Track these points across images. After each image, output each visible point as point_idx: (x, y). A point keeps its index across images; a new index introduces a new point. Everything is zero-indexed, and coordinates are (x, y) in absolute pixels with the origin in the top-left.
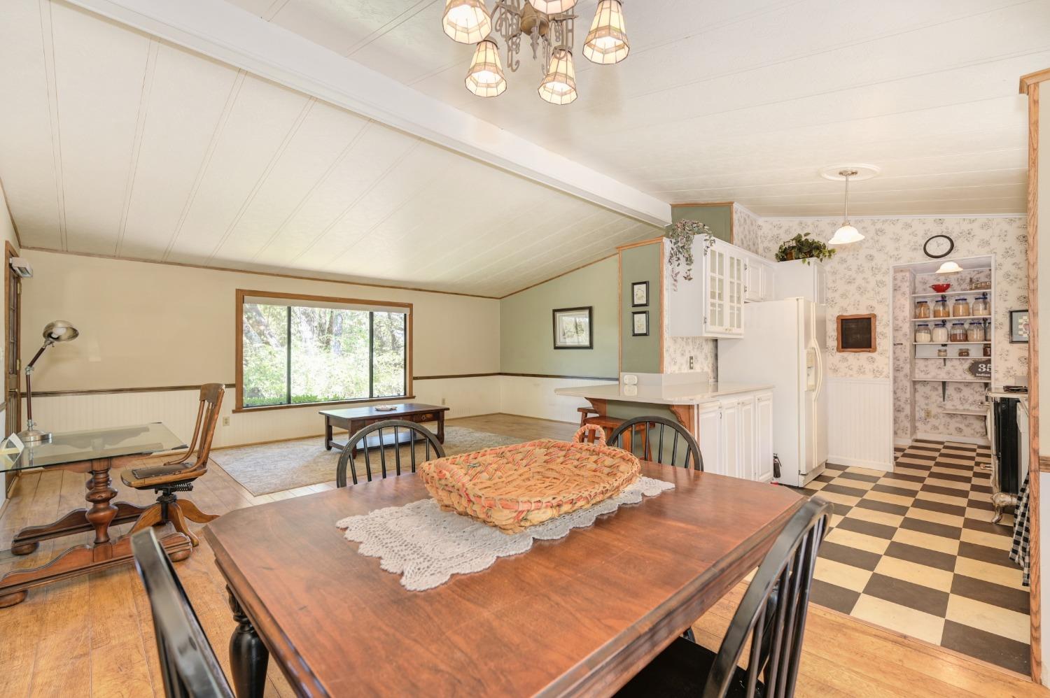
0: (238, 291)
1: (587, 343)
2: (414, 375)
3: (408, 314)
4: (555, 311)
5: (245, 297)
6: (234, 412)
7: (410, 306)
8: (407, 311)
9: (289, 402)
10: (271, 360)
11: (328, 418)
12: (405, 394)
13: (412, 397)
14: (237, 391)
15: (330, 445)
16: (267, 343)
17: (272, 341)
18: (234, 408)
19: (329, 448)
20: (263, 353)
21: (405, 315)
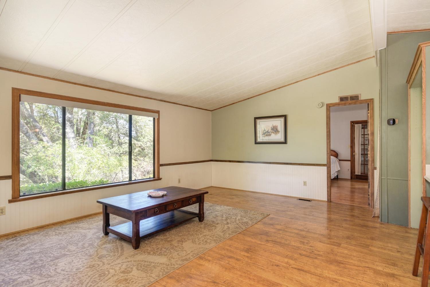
0: (14, 89)
1: (283, 140)
2: (161, 163)
3: (156, 119)
4: (256, 119)
5: (22, 95)
6: (10, 201)
7: (158, 112)
8: (156, 115)
9: (64, 189)
10: (44, 152)
11: (106, 207)
12: (154, 177)
13: (159, 179)
14: (13, 183)
15: (108, 231)
16: (42, 140)
17: (45, 139)
18: (10, 198)
19: (107, 233)
20: (39, 147)
21: (154, 119)
